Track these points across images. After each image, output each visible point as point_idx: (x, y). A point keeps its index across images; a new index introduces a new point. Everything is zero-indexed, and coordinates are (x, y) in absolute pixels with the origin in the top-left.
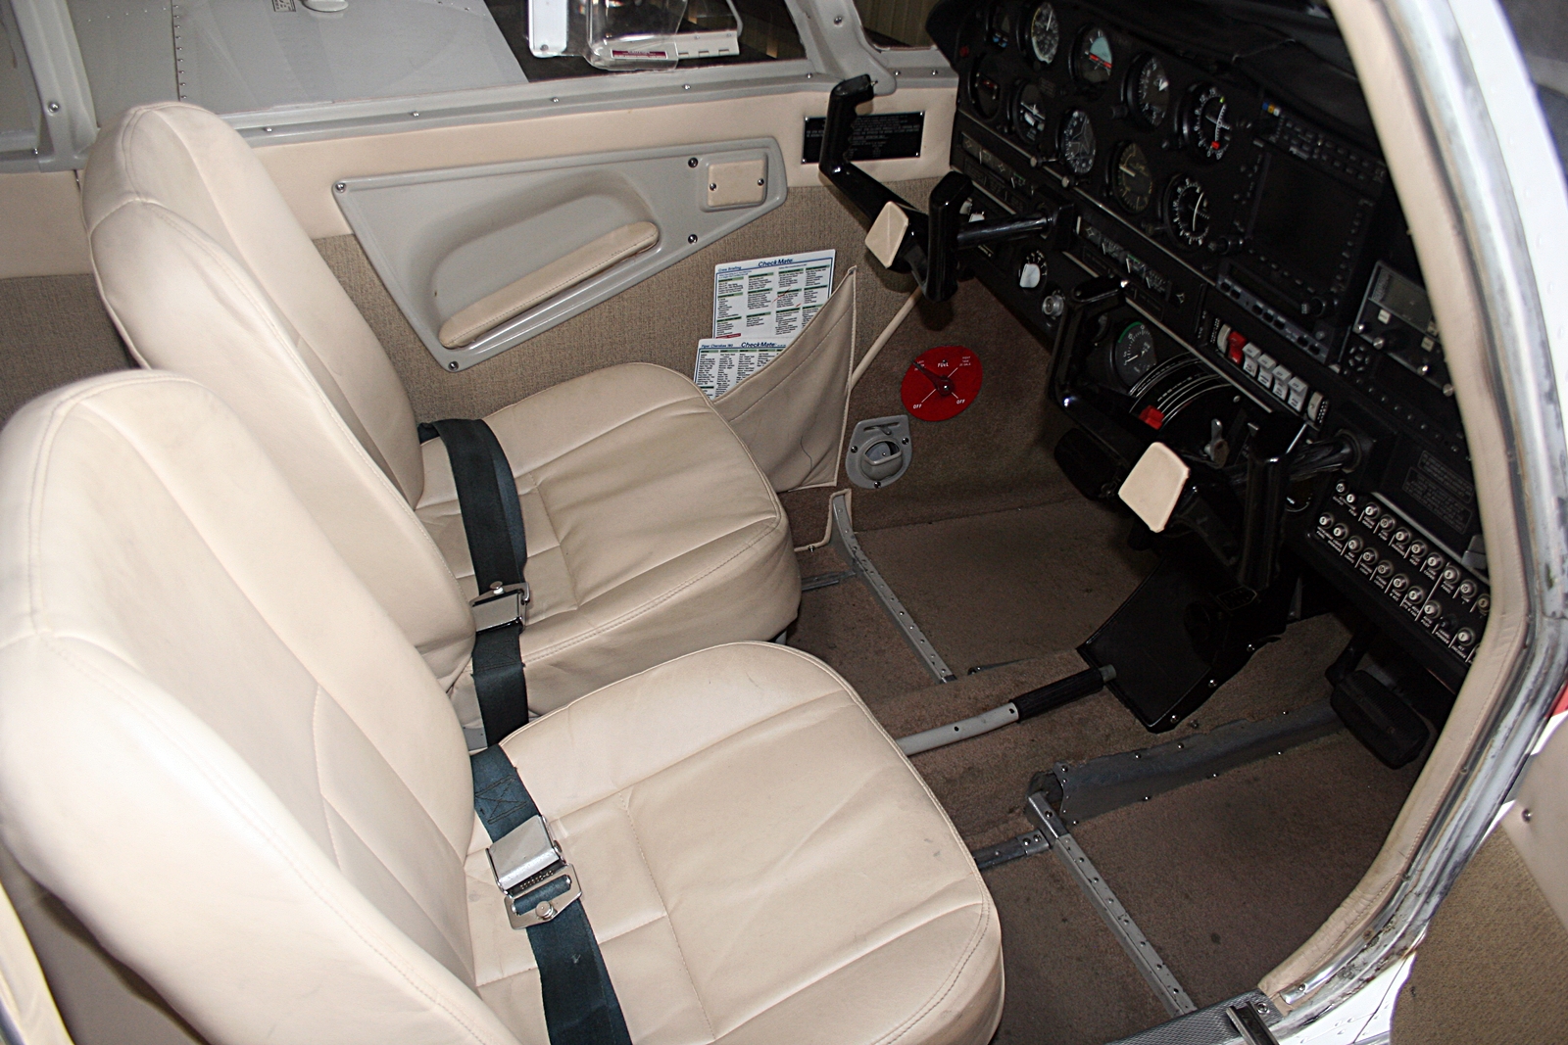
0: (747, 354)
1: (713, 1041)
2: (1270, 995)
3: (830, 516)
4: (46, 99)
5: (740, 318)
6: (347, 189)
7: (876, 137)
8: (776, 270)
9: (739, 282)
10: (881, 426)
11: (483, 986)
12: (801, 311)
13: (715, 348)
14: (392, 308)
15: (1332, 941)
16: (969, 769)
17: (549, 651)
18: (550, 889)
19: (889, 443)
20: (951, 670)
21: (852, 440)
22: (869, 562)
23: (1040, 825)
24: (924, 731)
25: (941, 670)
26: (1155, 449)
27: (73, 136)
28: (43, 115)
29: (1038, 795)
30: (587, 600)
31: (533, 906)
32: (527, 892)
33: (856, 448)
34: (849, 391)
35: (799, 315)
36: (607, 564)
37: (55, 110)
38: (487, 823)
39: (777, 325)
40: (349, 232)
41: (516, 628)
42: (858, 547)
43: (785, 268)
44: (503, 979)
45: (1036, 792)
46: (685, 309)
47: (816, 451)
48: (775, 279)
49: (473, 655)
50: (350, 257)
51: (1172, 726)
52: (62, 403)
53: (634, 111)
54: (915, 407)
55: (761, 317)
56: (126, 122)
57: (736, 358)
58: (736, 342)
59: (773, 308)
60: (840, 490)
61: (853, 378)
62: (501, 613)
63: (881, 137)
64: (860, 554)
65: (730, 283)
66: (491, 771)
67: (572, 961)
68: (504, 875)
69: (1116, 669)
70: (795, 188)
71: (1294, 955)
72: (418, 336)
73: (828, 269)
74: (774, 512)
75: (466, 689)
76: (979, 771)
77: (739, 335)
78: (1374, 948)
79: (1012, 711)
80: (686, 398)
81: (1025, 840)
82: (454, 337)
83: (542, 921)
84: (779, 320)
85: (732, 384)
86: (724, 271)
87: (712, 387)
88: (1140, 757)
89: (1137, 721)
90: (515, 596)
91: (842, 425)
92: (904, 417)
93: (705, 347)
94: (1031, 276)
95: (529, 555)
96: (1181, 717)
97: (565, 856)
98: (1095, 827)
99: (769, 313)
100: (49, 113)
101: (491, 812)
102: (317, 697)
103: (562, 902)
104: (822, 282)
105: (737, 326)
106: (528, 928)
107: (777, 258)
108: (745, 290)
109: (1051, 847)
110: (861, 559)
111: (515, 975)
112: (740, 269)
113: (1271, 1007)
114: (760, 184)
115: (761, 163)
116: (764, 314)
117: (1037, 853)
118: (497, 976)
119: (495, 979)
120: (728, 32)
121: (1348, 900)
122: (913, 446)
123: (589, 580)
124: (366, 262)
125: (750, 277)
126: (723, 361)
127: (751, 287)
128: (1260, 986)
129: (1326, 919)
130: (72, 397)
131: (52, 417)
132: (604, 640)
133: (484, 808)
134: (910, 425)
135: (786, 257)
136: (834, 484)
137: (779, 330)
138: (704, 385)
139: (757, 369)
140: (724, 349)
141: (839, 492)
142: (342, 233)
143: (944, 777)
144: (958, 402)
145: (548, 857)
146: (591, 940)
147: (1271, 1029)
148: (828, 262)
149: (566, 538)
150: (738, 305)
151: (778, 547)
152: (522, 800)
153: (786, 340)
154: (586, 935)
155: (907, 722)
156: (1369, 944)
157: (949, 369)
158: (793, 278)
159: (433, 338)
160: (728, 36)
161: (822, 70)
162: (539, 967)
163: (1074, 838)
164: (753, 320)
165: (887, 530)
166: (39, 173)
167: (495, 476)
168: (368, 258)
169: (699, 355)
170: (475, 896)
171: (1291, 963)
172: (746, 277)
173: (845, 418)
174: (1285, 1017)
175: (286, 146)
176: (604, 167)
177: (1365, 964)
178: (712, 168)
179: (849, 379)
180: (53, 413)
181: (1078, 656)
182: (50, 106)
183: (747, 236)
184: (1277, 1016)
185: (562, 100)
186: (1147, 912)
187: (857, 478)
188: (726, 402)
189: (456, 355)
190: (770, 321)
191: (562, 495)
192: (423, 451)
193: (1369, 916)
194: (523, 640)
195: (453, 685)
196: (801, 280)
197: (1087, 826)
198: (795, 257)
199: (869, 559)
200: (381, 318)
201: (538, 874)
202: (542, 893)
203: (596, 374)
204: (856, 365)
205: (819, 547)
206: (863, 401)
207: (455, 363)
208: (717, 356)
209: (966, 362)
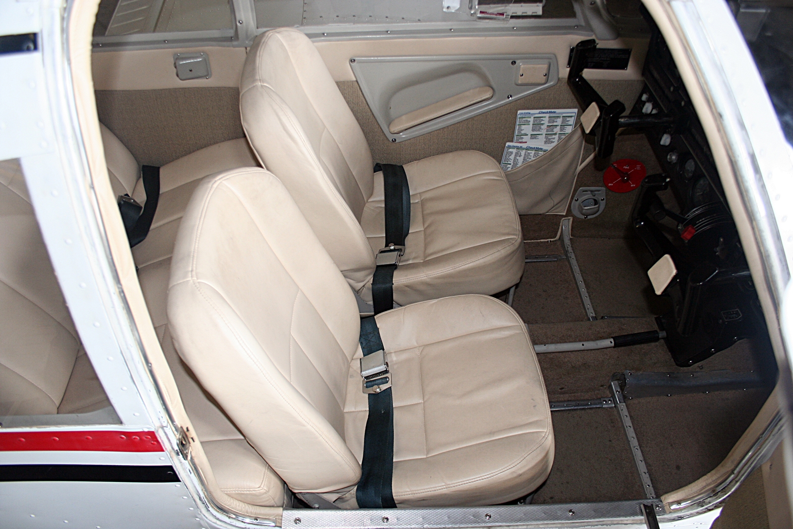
0: (529, 151)
1: (425, 457)
2: (664, 503)
3: (560, 228)
4: (238, 19)
5: (527, 135)
6: (356, 61)
7: (605, 59)
8: (547, 115)
9: (529, 119)
10: (592, 191)
11: (347, 412)
12: (557, 135)
13: (514, 147)
14: (370, 114)
15: (698, 489)
16: (585, 364)
17: (405, 280)
18: (380, 381)
19: (595, 200)
20: (595, 314)
21: (576, 196)
22: (573, 253)
23: (613, 396)
24: (570, 342)
25: (591, 313)
26: (666, 258)
27: (247, 35)
28: (236, 25)
29: (616, 382)
30: (428, 259)
31: (372, 386)
32: (372, 379)
33: (578, 199)
34: (577, 174)
35: (557, 137)
36: (441, 244)
37: (241, 23)
38: (363, 348)
39: (545, 140)
40: (354, 79)
41: (394, 267)
42: (570, 245)
43: (552, 115)
44: (355, 412)
45: (616, 380)
46: (503, 128)
47: (557, 198)
48: (547, 119)
49: (374, 276)
50: (354, 90)
51: (690, 366)
52: (216, 181)
53: (488, 38)
54: (609, 185)
55: (537, 136)
56: (263, 41)
57: (523, 153)
58: (524, 146)
59: (544, 132)
60: (567, 217)
61: (580, 168)
62: (390, 259)
63: (608, 59)
64: (570, 249)
65: (524, 119)
66: (369, 328)
67: (381, 411)
68: (364, 371)
69: (667, 334)
70: (562, 78)
71: (680, 489)
72: (380, 126)
73: (573, 118)
74: (516, 235)
75: (368, 289)
76: (588, 366)
77: (526, 142)
78: (715, 497)
79: (611, 342)
80: (493, 171)
81: (604, 401)
82: (395, 128)
83: (374, 393)
84: (546, 138)
85: (520, 164)
86: (522, 114)
87: (510, 164)
88: (670, 376)
89: (672, 359)
90: (397, 252)
91: (572, 188)
92: (604, 189)
93: (509, 146)
94: (666, 140)
95: (410, 232)
96: (694, 363)
97: (389, 369)
98: (639, 403)
99: (542, 134)
100: (238, 24)
101: (365, 344)
102: (298, 294)
103: (384, 387)
104: (570, 123)
105: (525, 138)
106: (369, 394)
107: (549, 110)
108: (531, 123)
109: (615, 406)
110: (569, 251)
111: (360, 411)
112: (530, 113)
113: (663, 507)
114: (544, 76)
115: (546, 66)
116: (539, 135)
117: (608, 408)
118: (353, 410)
119: (352, 411)
120: (538, 4)
121: (709, 474)
122: (606, 202)
123: (430, 250)
124: (361, 93)
125: (534, 117)
126: (517, 154)
127: (534, 121)
128: (661, 498)
129: (699, 479)
130: (220, 179)
131: (211, 187)
132: (428, 280)
133: (363, 343)
134: (606, 193)
135: (553, 110)
136: (564, 214)
137: (545, 142)
138: (506, 163)
139: (533, 159)
140: (518, 148)
141: (566, 218)
142: (351, 80)
143: (572, 365)
144: (632, 186)
145: (382, 368)
146: (391, 405)
147: (658, 517)
148: (574, 114)
149: (429, 226)
150: (527, 129)
151: (513, 252)
152: (378, 342)
153: (549, 147)
154: (389, 403)
155: (563, 336)
156: (714, 495)
157: (629, 170)
158: (555, 120)
159: (386, 128)
160: (537, 6)
161: (583, 24)
162: (369, 411)
163: (627, 406)
164: (533, 137)
165: (587, 239)
166: (232, 48)
167: (402, 194)
168: (362, 91)
169: (506, 149)
170: (352, 376)
171: (677, 492)
172: (532, 118)
173: (574, 186)
174: (667, 514)
175: (332, 42)
176: (471, 61)
177: (710, 503)
178: (522, 66)
179: (578, 168)
180: (212, 185)
181: (655, 322)
182: (239, 22)
183: (536, 98)
184: (664, 512)
185: (455, 31)
186: (650, 447)
187: (576, 212)
188: (515, 172)
189: (395, 136)
190: (542, 138)
191: (431, 207)
192: (375, 176)
193: (717, 483)
194: (395, 273)
195: (364, 286)
196: (559, 121)
197: (635, 401)
198: (557, 111)
199: (574, 252)
200: (365, 117)
201: (378, 373)
202: (377, 382)
203: (455, 153)
204: (582, 162)
205: (553, 241)
206: (582, 180)
207: (395, 140)
208: (514, 151)
209: (638, 167)
